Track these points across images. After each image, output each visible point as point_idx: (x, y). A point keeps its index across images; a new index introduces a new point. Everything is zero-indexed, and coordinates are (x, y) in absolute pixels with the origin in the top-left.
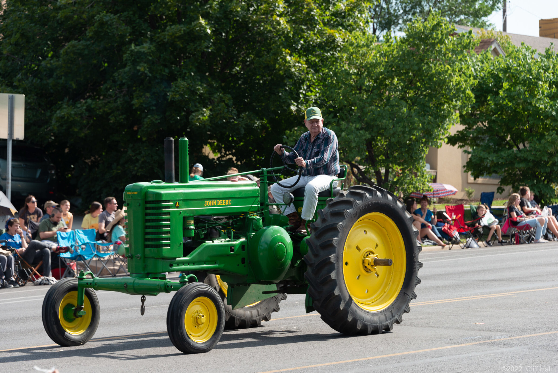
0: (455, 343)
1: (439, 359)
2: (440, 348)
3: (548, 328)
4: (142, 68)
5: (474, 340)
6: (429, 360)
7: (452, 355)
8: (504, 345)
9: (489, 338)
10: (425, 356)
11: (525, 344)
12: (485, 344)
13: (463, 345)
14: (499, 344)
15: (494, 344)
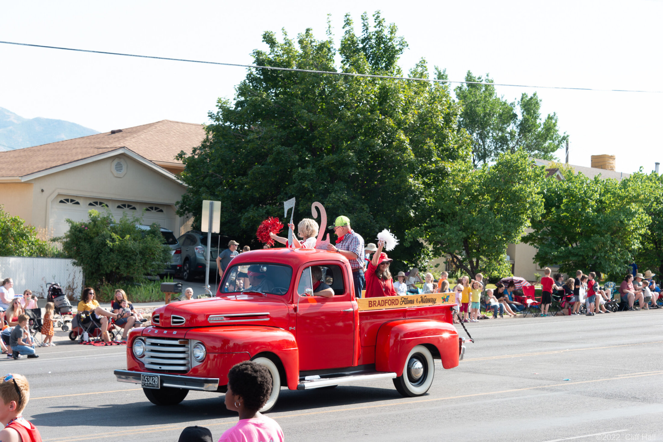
0: (516, 388)
1: (503, 400)
2: (505, 391)
3: (584, 378)
4: (306, 184)
5: (530, 386)
6: (495, 400)
7: (513, 397)
8: (551, 390)
9: (540, 385)
10: (493, 397)
11: (566, 390)
12: (537, 389)
13: (521, 389)
14: (547, 390)
15: (543, 389)
